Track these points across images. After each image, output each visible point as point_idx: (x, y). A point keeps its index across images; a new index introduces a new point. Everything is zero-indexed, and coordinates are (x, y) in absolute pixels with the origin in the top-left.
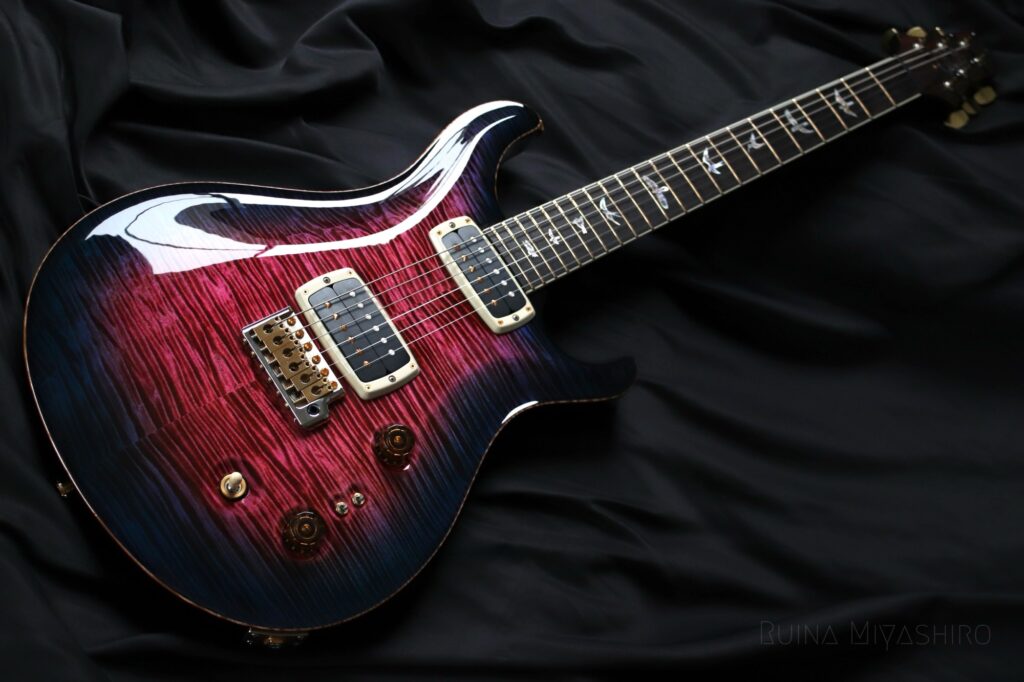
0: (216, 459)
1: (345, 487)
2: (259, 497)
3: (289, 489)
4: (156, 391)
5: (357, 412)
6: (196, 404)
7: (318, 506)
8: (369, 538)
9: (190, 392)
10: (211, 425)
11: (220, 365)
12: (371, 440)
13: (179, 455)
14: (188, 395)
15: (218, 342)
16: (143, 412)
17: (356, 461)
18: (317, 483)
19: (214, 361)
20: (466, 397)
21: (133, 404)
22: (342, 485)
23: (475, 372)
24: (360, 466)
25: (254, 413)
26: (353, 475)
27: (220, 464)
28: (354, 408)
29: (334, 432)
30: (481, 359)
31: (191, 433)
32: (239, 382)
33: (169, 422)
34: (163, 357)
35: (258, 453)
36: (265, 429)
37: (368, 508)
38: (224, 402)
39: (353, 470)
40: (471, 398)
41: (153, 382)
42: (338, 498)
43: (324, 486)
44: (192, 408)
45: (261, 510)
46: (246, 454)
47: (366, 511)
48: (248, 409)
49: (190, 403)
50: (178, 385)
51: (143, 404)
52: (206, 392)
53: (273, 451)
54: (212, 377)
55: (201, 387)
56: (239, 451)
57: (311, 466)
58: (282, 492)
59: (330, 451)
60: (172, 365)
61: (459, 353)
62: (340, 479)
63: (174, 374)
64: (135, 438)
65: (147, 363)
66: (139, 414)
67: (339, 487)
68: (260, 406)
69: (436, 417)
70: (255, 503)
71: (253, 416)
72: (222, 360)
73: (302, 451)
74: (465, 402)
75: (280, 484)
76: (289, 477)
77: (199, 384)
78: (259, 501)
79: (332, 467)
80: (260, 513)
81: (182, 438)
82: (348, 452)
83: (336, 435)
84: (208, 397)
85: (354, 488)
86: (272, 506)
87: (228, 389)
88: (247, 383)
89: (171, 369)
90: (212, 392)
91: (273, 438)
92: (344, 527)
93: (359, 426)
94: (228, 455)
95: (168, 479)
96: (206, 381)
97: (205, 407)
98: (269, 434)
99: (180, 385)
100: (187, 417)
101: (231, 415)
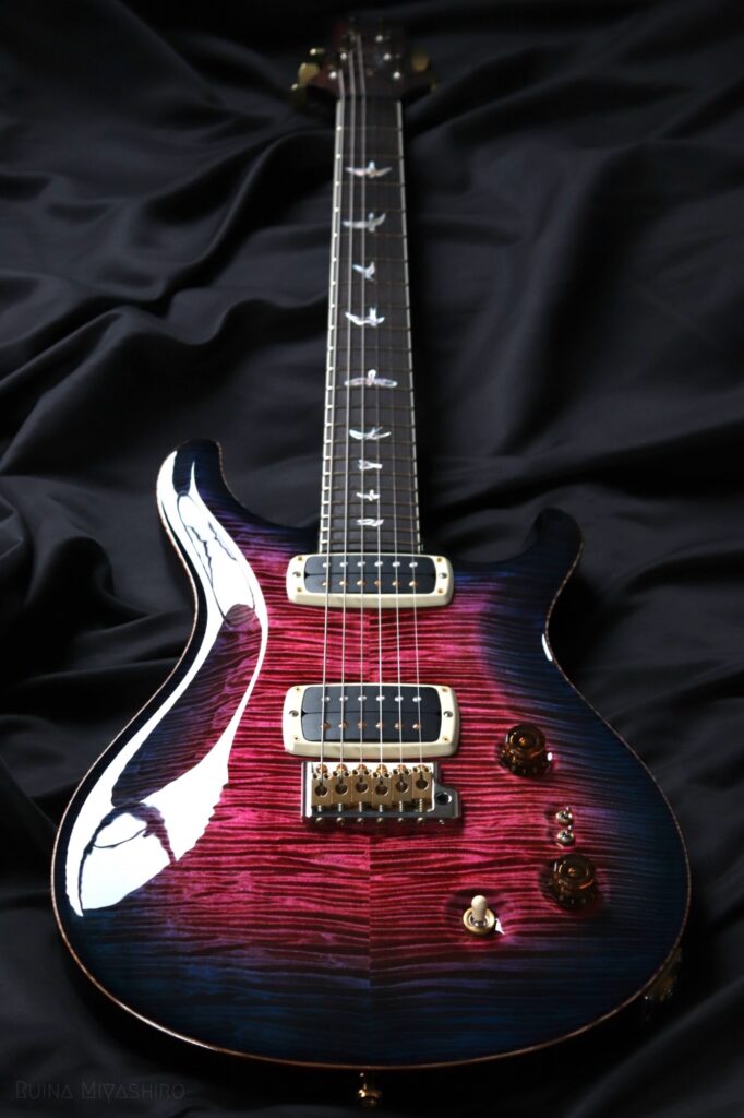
0: (439, 918)
1: (544, 821)
2: (507, 902)
3: (515, 870)
4: (323, 935)
5: (464, 767)
6: (364, 905)
7: (550, 855)
8: (611, 833)
9: (346, 903)
10: (397, 903)
11: (329, 860)
12: (503, 771)
13: (412, 951)
14: (348, 906)
15: (302, 849)
16: (340, 960)
17: (521, 796)
18: (524, 842)
19: (322, 863)
20: (504, 668)
21: (324, 965)
22: (540, 822)
23: (481, 644)
24: (528, 795)
25: (407, 857)
26: (535, 807)
27: (447, 919)
28: (459, 767)
29: (474, 798)
30: (470, 631)
31: (394, 926)
32: (363, 853)
33: (368, 940)
34: (287, 907)
35: (456, 876)
36: (433, 857)
37: (577, 815)
38: (378, 878)
39: (530, 804)
40: (507, 665)
41: (310, 933)
42: (551, 834)
43: (532, 838)
44: (365, 910)
45: (522, 908)
46: (451, 888)
47: (581, 818)
48: (399, 861)
49: (358, 910)
50: (329, 910)
51: (330, 955)
52: (356, 888)
53: (463, 862)
54: (342, 874)
55: (346, 890)
56: (443, 892)
57: (501, 838)
58: (515, 877)
59: (494, 812)
60: (302, 904)
61: (451, 647)
62: (532, 821)
63: (313, 907)
64: (365, 984)
65: (285, 927)
66: (340, 965)
67: (539, 826)
68: (403, 848)
69: (512, 704)
70: (511, 910)
71: (410, 860)
72: (326, 856)
73: (479, 836)
74: (508, 672)
75: (504, 875)
76: (501, 863)
77: (342, 890)
78: (512, 905)
79: (513, 820)
80: (526, 911)
81: (394, 938)
82: (506, 798)
83: (480, 798)
84: (362, 889)
85: (550, 814)
86: (525, 896)
87: (365, 866)
88: (368, 846)
89: (306, 908)
90: (359, 883)
91: (448, 855)
92: (586, 846)
93: (483, 773)
94: (441, 904)
95: (433, 975)
96: (342, 882)
97: (372, 898)
98: (442, 856)
99: (332, 908)
100: (373, 921)
101: (397, 879)
